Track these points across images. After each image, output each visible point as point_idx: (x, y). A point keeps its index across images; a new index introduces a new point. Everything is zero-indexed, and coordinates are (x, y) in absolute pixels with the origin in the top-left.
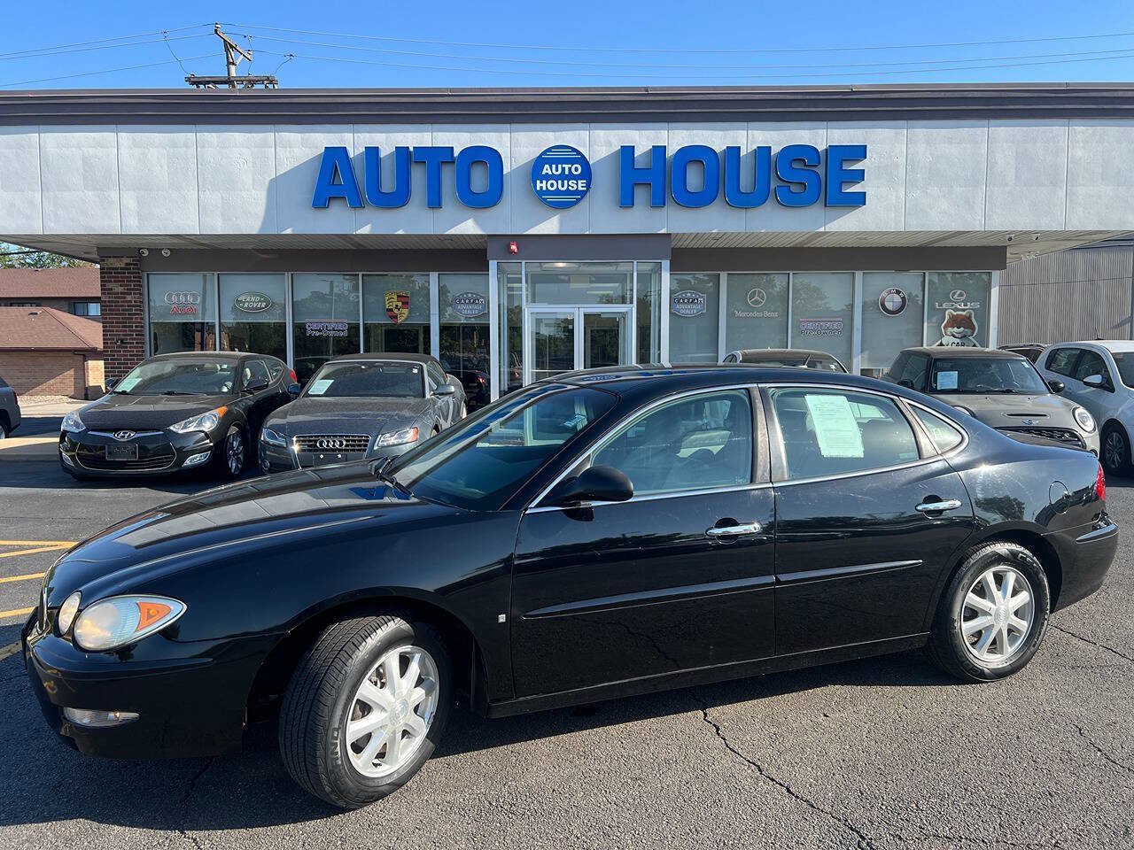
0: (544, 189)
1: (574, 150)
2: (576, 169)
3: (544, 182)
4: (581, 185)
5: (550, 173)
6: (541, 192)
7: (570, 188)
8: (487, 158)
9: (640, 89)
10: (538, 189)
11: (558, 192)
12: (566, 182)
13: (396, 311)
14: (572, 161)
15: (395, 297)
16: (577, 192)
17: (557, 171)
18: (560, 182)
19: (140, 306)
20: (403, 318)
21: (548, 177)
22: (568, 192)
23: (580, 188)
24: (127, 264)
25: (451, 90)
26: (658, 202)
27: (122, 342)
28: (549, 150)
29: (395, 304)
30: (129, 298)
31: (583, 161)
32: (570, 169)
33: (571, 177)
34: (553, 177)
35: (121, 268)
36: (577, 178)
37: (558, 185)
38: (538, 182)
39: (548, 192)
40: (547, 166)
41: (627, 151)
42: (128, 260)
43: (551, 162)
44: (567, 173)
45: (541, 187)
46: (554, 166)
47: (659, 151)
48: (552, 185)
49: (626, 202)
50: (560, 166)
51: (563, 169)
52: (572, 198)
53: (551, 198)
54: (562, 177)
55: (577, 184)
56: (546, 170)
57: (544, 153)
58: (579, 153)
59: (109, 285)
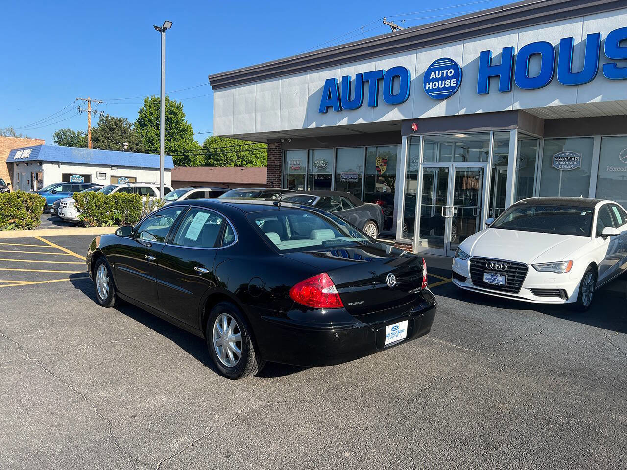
0: (431, 88)
1: (450, 60)
2: (451, 73)
3: (431, 83)
4: (453, 83)
5: (435, 77)
6: (429, 91)
7: (446, 85)
8: (400, 73)
9: (497, 9)
10: (427, 88)
11: (439, 89)
12: (444, 82)
13: (380, 168)
14: (447, 68)
15: (381, 159)
16: (450, 87)
17: (439, 75)
18: (440, 82)
19: (280, 166)
20: (383, 172)
21: (433, 80)
22: (445, 88)
23: (452, 85)
24: (276, 146)
25: (385, 36)
26: (506, 88)
27: (272, 182)
28: (435, 62)
29: (380, 163)
30: (276, 162)
31: (455, 66)
32: (447, 73)
33: (448, 78)
34: (437, 80)
35: (275, 149)
36: (450, 78)
37: (439, 85)
38: (427, 84)
39: (433, 90)
40: (433, 73)
41: (486, 55)
42: (276, 145)
43: (435, 70)
44: (445, 76)
45: (429, 87)
46: (437, 72)
47: (508, 51)
48: (435, 85)
49: (483, 90)
50: (441, 72)
51: (443, 73)
52: (447, 92)
53: (435, 94)
54: (442, 79)
55: (450, 82)
56: (433, 75)
57: (432, 65)
58: (453, 61)
59: (270, 157)
